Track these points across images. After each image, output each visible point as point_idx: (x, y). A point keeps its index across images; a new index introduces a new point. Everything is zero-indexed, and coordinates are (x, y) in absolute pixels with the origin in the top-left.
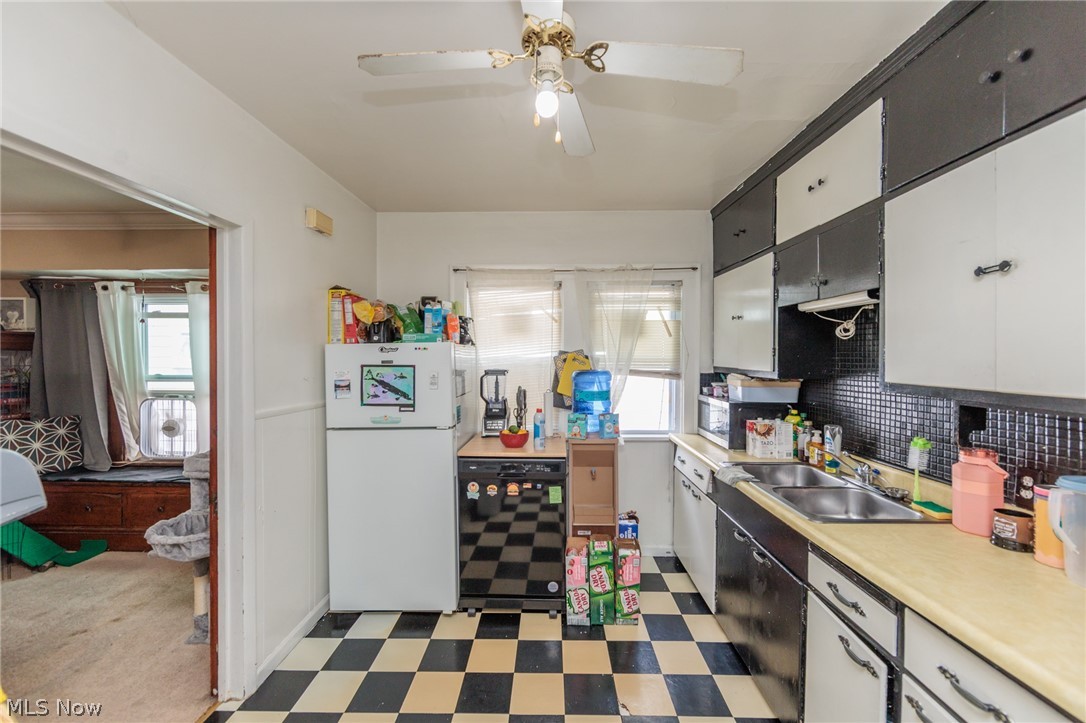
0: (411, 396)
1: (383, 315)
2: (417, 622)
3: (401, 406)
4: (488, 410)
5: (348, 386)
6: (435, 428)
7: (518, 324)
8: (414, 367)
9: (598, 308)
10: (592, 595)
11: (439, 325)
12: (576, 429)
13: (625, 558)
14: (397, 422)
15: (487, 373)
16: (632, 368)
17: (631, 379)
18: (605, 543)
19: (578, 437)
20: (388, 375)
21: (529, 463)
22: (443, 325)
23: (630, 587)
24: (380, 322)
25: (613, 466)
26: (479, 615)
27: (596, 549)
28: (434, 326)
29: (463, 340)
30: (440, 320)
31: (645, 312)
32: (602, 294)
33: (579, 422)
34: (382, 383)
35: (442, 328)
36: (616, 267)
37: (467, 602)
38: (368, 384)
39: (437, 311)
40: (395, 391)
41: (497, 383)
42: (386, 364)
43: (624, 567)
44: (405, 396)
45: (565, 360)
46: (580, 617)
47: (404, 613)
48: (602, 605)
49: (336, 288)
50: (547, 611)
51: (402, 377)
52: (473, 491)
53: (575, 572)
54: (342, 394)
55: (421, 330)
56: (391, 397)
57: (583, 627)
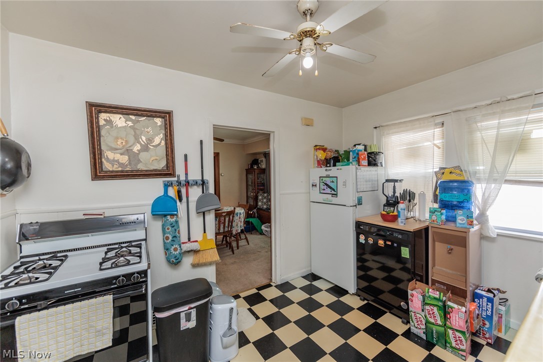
0: (336, 190)
1: (333, 155)
2: (338, 291)
3: (333, 194)
4: (387, 201)
5: (316, 185)
6: (345, 206)
7: (413, 153)
8: (337, 177)
9: (478, 134)
10: (427, 322)
11: (355, 157)
12: (434, 218)
13: (452, 308)
14: (331, 201)
15: (387, 181)
16: (507, 178)
17: (505, 187)
18: (438, 293)
19: (435, 222)
20: (328, 181)
21: (391, 231)
22: (356, 157)
23: (457, 331)
24: (330, 159)
25: (465, 247)
26: (366, 302)
27: (430, 294)
28: (353, 158)
29: (370, 164)
30: (355, 155)
31: (531, 132)
32: (479, 124)
33: (436, 213)
34: (326, 184)
35: (356, 159)
36: (489, 102)
37: (360, 293)
38: (322, 184)
39: (354, 151)
40: (330, 188)
41: (394, 187)
42: (328, 177)
43: (451, 314)
44: (334, 190)
45: (443, 173)
46: (419, 331)
47: (336, 286)
48: (434, 332)
49: (316, 146)
50: (401, 318)
51: (333, 182)
52: (362, 239)
53: (414, 301)
54: (314, 187)
55: (348, 160)
56: (329, 190)
57: (421, 338)
